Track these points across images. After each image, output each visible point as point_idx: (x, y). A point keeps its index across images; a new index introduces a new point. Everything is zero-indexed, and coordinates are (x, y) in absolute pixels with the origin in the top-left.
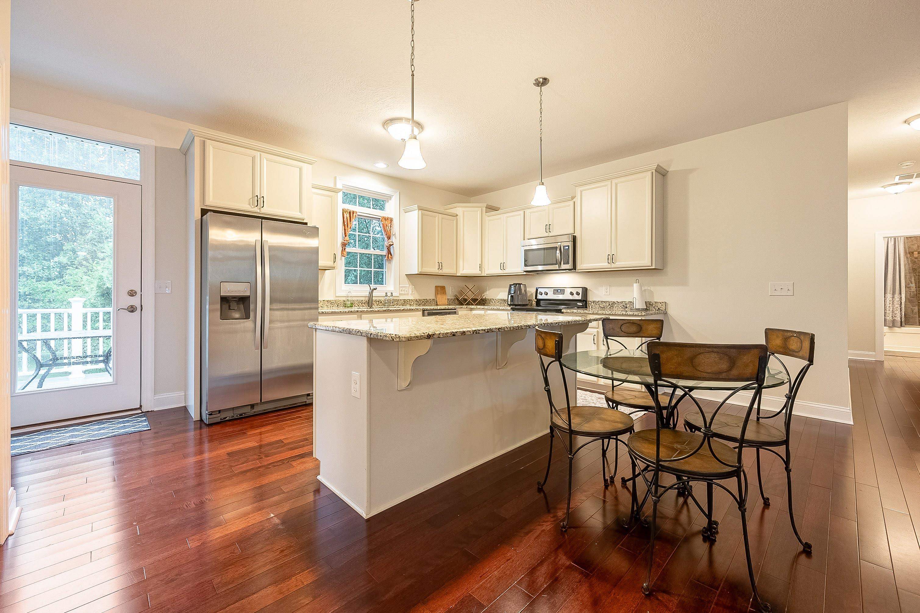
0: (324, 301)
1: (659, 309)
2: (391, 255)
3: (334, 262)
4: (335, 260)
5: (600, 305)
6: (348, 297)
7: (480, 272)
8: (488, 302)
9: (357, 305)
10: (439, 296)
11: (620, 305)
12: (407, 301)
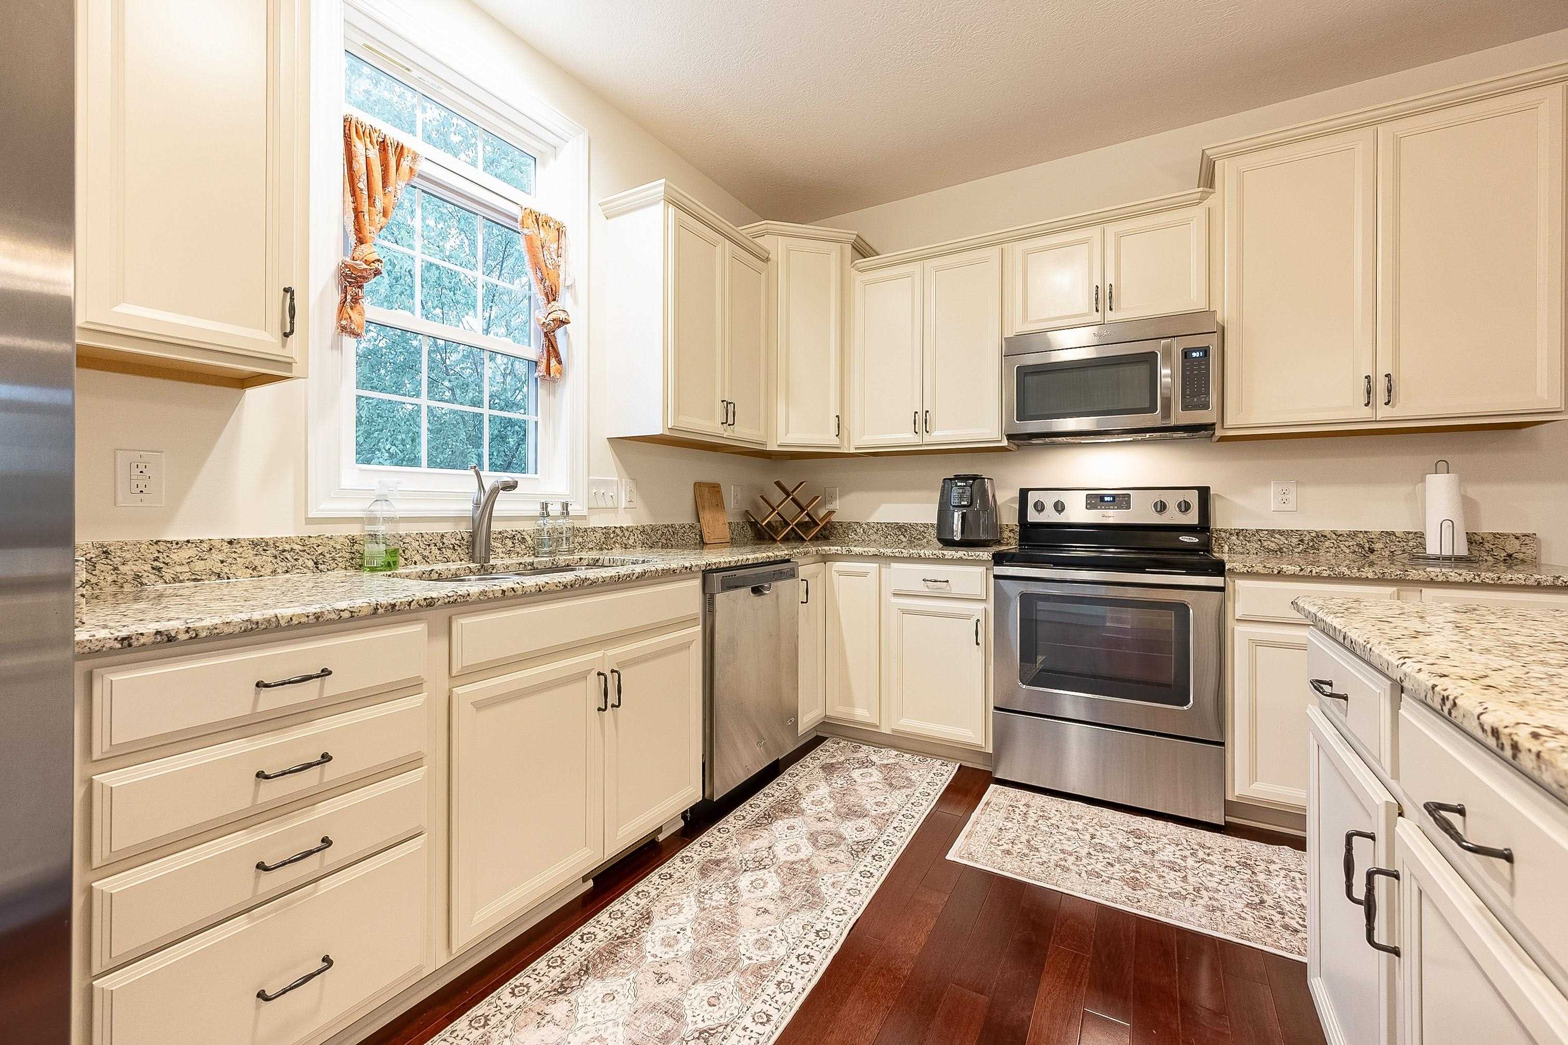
0: (230, 543)
1: (1510, 556)
2: (560, 362)
3: (286, 335)
4: (292, 324)
5: (1265, 544)
6: (372, 520)
7: (836, 441)
8: (841, 531)
9: (417, 558)
10: (707, 516)
11: (1346, 543)
12: (614, 532)
